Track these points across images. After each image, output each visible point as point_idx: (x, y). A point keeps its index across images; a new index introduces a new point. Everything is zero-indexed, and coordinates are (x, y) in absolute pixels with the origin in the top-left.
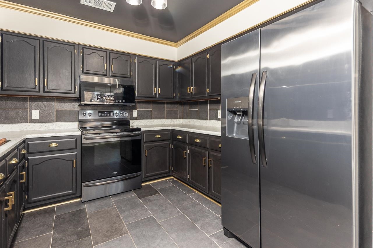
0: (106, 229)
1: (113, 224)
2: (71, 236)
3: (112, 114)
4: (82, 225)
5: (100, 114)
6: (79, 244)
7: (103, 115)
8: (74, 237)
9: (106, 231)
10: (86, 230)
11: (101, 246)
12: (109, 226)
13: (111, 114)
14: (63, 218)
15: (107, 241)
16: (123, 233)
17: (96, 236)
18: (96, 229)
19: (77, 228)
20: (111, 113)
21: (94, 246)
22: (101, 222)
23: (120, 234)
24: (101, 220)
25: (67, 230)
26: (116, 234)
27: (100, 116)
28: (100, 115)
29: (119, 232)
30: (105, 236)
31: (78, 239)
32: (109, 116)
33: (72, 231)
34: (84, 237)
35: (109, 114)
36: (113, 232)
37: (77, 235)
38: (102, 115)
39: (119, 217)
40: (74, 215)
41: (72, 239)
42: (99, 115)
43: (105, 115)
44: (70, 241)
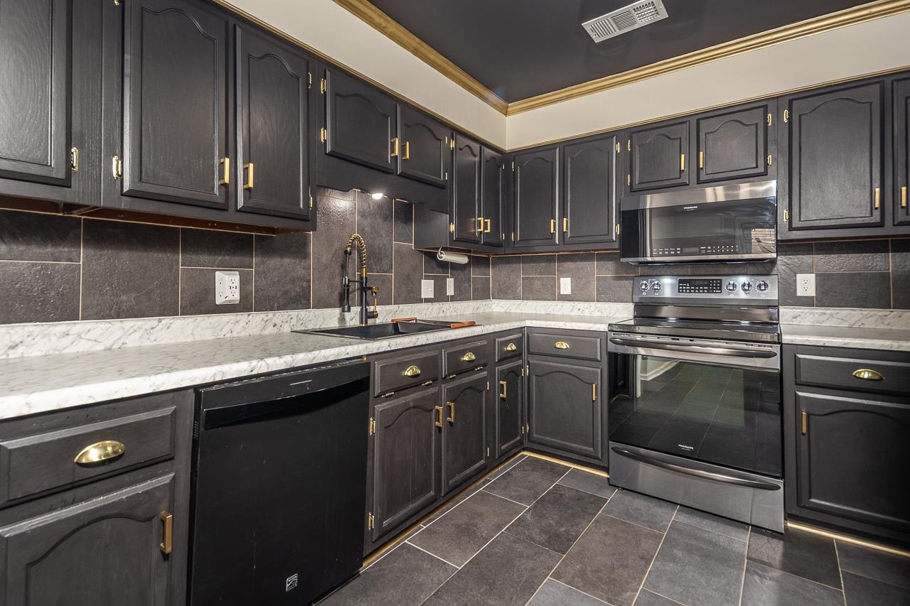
0: (598, 564)
1: (621, 566)
2: (542, 531)
3: (716, 286)
4: (572, 526)
5: (682, 286)
6: (536, 553)
7: (690, 290)
8: (543, 538)
9: (594, 569)
10: (568, 540)
11: (559, 587)
12: (609, 563)
13: (713, 286)
14: (561, 495)
15: (577, 588)
16: (616, 600)
17: (572, 563)
18: (584, 550)
19: (562, 526)
20: (713, 283)
21: (551, 576)
22: (605, 544)
23: (611, 596)
24: (608, 540)
25: (547, 518)
26: (603, 590)
27: (682, 292)
28: (683, 289)
29: (612, 592)
30: (582, 574)
31: (543, 545)
32: (708, 292)
33: (550, 525)
34: (554, 549)
35: (708, 286)
36: (604, 581)
37: (549, 538)
38: (686, 290)
39: (648, 562)
40: (580, 498)
41: (537, 538)
42: (679, 289)
43: (695, 290)
44: (532, 539)
